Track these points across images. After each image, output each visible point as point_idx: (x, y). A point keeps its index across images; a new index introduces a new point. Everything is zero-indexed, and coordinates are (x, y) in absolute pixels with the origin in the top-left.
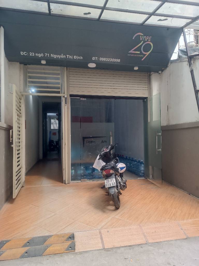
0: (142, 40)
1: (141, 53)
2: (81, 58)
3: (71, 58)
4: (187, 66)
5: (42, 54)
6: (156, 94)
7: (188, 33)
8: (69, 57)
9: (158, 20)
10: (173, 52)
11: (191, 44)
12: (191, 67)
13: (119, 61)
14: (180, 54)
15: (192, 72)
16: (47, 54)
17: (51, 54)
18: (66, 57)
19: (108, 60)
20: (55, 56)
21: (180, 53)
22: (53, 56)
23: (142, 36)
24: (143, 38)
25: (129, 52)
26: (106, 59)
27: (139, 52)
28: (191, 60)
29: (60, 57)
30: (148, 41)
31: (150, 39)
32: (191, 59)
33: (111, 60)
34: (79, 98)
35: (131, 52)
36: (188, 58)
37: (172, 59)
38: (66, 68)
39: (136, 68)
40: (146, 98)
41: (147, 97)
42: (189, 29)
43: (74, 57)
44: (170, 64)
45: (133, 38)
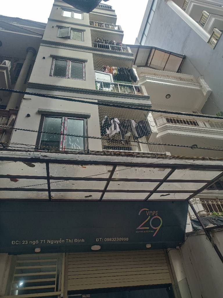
0: (149, 215)
1: (151, 229)
2: (83, 240)
3: (71, 242)
4: (207, 240)
5: (37, 241)
6: (182, 280)
7: (194, 202)
8: (68, 241)
9: (161, 196)
10: (186, 224)
11: (201, 213)
12: (212, 242)
13: (127, 239)
14: (195, 226)
15: (215, 247)
16: (42, 241)
17: (48, 240)
18: (66, 241)
19: (114, 239)
20: (52, 242)
21: (193, 223)
22: (50, 242)
23: (148, 211)
24: (149, 213)
25: (137, 229)
26: (112, 239)
27: (148, 228)
28: (209, 234)
29: (58, 242)
30: (155, 215)
31: (157, 213)
32: (209, 232)
33: (118, 239)
34: (81, 295)
35: (139, 228)
36: (205, 231)
37: (187, 231)
38: (64, 254)
39: (149, 246)
40: (170, 285)
41: (172, 284)
42: (194, 199)
43: (75, 240)
44: (186, 237)
45: (139, 214)
